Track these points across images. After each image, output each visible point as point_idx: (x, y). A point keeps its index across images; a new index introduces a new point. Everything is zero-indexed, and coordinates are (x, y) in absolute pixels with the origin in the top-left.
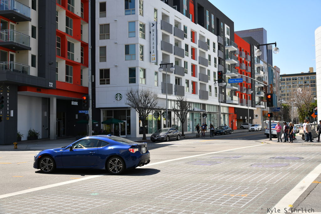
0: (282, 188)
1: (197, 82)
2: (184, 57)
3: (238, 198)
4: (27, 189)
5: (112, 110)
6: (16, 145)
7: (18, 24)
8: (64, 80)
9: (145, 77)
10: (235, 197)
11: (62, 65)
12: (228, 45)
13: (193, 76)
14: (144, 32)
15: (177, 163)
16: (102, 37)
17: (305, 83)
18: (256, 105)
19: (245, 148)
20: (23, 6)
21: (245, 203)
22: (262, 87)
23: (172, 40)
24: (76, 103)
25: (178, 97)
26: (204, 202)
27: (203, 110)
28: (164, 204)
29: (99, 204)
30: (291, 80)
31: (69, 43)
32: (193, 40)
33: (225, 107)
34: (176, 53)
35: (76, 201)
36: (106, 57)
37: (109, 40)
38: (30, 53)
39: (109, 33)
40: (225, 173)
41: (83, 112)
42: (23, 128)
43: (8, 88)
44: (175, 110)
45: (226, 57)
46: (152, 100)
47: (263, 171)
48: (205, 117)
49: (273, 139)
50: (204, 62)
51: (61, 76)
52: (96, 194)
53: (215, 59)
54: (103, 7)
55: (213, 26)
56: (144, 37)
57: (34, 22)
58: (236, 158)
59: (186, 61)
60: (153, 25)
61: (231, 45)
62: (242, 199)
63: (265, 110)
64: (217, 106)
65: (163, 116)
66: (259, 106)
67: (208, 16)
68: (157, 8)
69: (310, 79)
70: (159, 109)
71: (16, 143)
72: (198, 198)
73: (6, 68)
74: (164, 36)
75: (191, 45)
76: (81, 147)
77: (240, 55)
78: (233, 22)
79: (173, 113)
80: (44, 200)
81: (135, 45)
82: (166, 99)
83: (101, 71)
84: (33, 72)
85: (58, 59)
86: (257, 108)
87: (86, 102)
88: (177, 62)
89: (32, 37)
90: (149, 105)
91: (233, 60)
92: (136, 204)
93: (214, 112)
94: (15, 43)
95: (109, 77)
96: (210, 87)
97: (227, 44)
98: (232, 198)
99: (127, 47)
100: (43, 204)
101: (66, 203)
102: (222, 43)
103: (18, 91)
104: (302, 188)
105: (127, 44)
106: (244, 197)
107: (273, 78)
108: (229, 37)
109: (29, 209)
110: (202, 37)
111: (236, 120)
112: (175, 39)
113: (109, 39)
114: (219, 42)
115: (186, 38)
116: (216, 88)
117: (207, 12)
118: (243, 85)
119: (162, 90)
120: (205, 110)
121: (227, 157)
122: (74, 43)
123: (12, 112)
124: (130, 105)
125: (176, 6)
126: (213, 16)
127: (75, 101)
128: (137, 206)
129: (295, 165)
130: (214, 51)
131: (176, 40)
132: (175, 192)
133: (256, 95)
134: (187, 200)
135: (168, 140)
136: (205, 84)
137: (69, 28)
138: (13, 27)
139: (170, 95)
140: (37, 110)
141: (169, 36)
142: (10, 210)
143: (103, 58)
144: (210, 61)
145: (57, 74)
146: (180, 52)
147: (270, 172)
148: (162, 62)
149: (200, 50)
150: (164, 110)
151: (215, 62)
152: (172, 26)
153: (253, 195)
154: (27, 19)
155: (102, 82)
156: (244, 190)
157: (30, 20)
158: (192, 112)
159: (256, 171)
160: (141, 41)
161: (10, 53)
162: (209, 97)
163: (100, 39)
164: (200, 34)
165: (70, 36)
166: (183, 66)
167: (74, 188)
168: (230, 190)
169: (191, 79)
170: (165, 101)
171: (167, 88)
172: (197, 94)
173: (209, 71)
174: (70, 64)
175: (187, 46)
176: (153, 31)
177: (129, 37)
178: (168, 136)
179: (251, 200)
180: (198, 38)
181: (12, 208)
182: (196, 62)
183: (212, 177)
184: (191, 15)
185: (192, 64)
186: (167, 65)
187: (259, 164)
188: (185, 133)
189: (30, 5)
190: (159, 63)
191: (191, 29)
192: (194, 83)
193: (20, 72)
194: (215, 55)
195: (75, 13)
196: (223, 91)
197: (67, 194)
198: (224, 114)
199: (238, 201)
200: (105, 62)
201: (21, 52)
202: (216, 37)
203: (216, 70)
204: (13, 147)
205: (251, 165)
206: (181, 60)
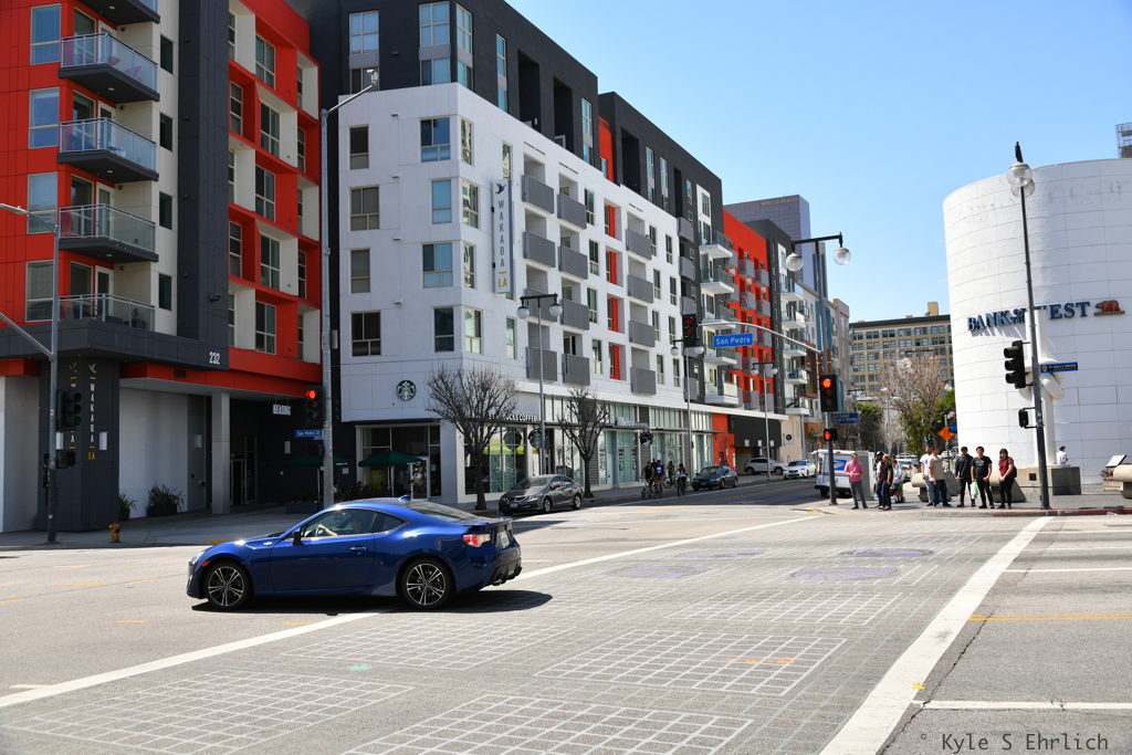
0: (888, 638)
1: (623, 347)
2: (586, 278)
3: (770, 668)
4: (163, 657)
5: (388, 429)
6: (118, 531)
7: (120, 188)
8: (251, 345)
9: (478, 334)
10: (760, 667)
11: (245, 303)
12: (708, 243)
13: (613, 330)
14: (475, 208)
15: (584, 574)
16: (357, 225)
17: (918, 344)
18: (788, 406)
19: (766, 528)
20: (136, 138)
21: (792, 683)
22: (803, 358)
23: (553, 229)
24: (285, 410)
25: (572, 389)
26: (676, 683)
27: (642, 425)
28: (562, 693)
29: (377, 697)
30: (881, 338)
31: (265, 241)
32: (611, 230)
33: (702, 413)
34: (564, 266)
35: (309, 688)
36: (369, 279)
37: (377, 231)
38: (156, 270)
39: (378, 210)
40: (725, 598)
41: (309, 433)
42: (134, 482)
43: (92, 368)
44: (564, 426)
45: (701, 277)
46: (500, 399)
47: (828, 592)
48: (646, 444)
49: (839, 501)
50: (643, 289)
51: (244, 333)
52: (364, 667)
53: (673, 281)
54: (360, 138)
55: (665, 192)
56: (475, 222)
57: (167, 180)
58: (747, 556)
59: (593, 286)
60: (501, 189)
61: (715, 242)
62: (780, 671)
63: (810, 420)
64: (679, 411)
65: (531, 442)
66: (796, 411)
67: (650, 165)
68: (509, 143)
69: (929, 335)
70: (519, 423)
71: (117, 526)
72: (658, 671)
73: (86, 314)
74: (531, 218)
75: (605, 242)
76: (325, 534)
77: (741, 269)
78: (720, 181)
79: (558, 434)
80: (217, 689)
81: (450, 244)
82: (540, 395)
83: (356, 318)
84: (164, 322)
85: (233, 287)
86: (791, 416)
87: (316, 404)
88: (569, 290)
89: (162, 224)
90: (492, 412)
91: (722, 284)
92: (483, 693)
93: (673, 427)
94: (114, 242)
95: (378, 336)
96: (660, 359)
97: (704, 241)
98: (752, 669)
99: (428, 251)
100: (215, 701)
101: (282, 695)
102: (691, 238)
103: (122, 377)
104: (943, 635)
105: (428, 241)
106: (785, 666)
107: (829, 332)
108: (708, 221)
109: (175, 715)
110: (635, 221)
111: (734, 450)
112: (561, 227)
113: (377, 227)
114: (682, 234)
115: (592, 224)
116: (676, 362)
117: (649, 151)
118: (750, 353)
119: (527, 368)
120: (646, 425)
121: (721, 555)
122: (278, 240)
123: (104, 437)
124: (438, 412)
125: (564, 137)
126: (663, 163)
127: (282, 402)
128: (487, 699)
129: (914, 573)
130: (669, 259)
131: (563, 230)
132: (588, 656)
133: (787, 379)
134: (627, 678)
135: (548, 509)
136: (647, 352)
137: (265, 199)
138: (105, 196)
139: (551, 383)
140: (175, 432)
141: (544, 218)
142: (119, 719)
143: (362, 281)
144: (659, 287)
145: (233, 328)
146: (576, 264)
147: (846, 593)
148: (526, 291)
149: (629, 258)
150: (534, 424)
151: (673, 290)
152: (552, 190)
153: (811, 659)
154: (146, 174)
155: (359, 350)
156: (784, 646)
157: (154, 176)
158: (612, 431)
159: (810, 591)
160: (468, 235)
161: (99, 269)
162: (658, 386)
163: (353, 228)
164: (629, 214)
165: (269, 220)
166: (584, 302)
167: (300, 652)
168: (744, 646)
169: (609, 337)
170: (538, 401)
171: (539, 365)
172: (625, 380)
173: (655, 315)
174: (269, 300)
175: (594, 246)
176: (501, 204)
177: (434, 223)
178: (548, 497)
179: (805, 675)
180: (624, 224)
181: (125, 715)
182: (620, 291)
183: (689, 612)
184: (604, 161)
185: (609, 295)
186: (542, 300)
187: (813, 573)
188: (593, 489)
189: (156, 136)
190: (519, 293)
191: (605, 200)
192: (615, 350)
193: (127, 323)
194: (671, 271)
195: (283, 156)
196: (696, 371)
197: (281, 669)
198: (700, 434)
199: (772, 677)
200: (367, 294)
201: (127, 266)
202: (673, 221)
203: (676, 312)
204: (108, 536)
205: (793, 575)
206: (578, 284)
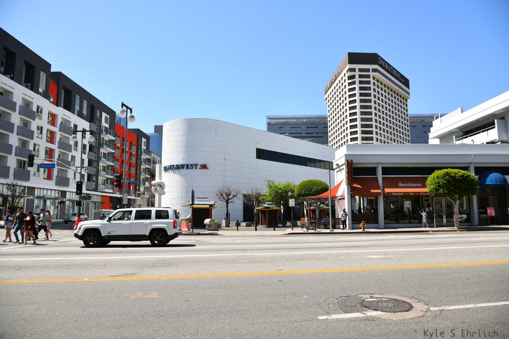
2: (33, 139)
12: (106, 134)
18: (141, 195)
23: (16, 118)
25: (13, 182)
27: (61, 198)
32: (53, 121)
33: (99, 195)
34: (20, 133)
45: (100, 145)
48: (62, 205)
53: (85, 146)
55: (85, 112)
59: (38, 143)
67: (77, 101)
74: (4, 113)
75: (47, 127)
77: (122, 144)
78: (115, 112)
91: (108, 149)
97: (104, 133)
102: (97, 131)
108: (107, 126)
110: (66, 121)
112: (21, 118)
114: (91, 129)
115: (39, 119)
117: (78, 97)
120: (64, 198)
125: (30, 84)
126: (85, 102)
131: (22, 120)
136: (67, 171)
139: (5, 179)
141: (10, 113)
144: (77, 147)
146: (26, 133)
149: (61, 134)
152: (16, 103)
158: (44, 199)
162: (71, 184)
164: (62, 118)
166: (32, 149)
172: (52, 180)
173: (73, 158)
175: (40, 129)
180: (59, 121)
182: (54, 147)
184: (51, 97)
185: (47, 148)
191: (49, 111)
196: (94, 179)
198: (95, 203)
202: (89, 123)
203: (85, 157)
206: (29, 141)
